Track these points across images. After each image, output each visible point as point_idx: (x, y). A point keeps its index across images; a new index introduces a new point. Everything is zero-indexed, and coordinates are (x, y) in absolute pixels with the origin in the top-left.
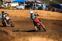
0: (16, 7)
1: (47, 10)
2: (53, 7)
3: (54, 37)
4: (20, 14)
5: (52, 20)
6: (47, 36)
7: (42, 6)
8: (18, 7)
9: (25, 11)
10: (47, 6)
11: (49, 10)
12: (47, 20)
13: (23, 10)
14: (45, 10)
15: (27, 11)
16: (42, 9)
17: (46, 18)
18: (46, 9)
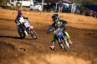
0: (29, 7)
1: (78, 14)
2: (88, 9)
3: (85, 55)
4: (36, 18)
5: (85, 30)
6: (75, 53)
7: (70, 7)
8: (32, 7)
9: (43, 13)
10: (78, 8)
11: (81, 13)
12: (77, 29)
13: (40, 13)
14: (75, 13)
15: (46, 14)
16: (70, 12)
17: (76, 26)
18: (76, 11)
